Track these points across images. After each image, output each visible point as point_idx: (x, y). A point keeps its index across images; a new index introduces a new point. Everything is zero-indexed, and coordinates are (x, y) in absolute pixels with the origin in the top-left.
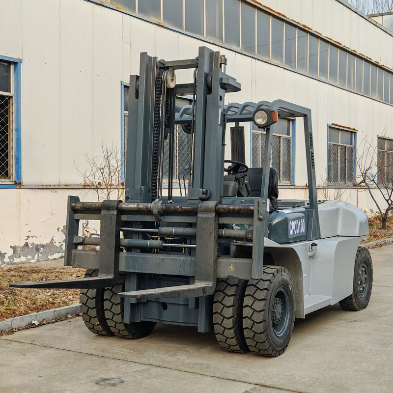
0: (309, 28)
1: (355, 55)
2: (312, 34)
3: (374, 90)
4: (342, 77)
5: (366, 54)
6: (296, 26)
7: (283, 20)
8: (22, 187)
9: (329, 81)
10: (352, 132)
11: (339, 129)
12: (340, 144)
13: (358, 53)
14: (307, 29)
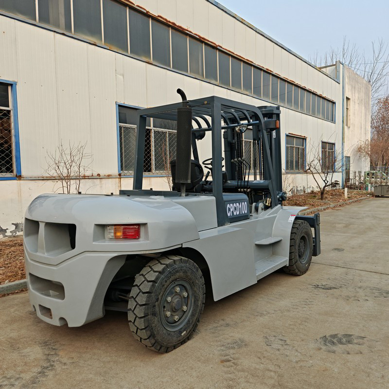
0: (271, 71)
1: (305, 90)
2: (273, 75)
3: (319, 112)
4: (296, 103)
5: (313, 89)
6: (261, 69)
7: (252, 65)
8: (22, 179)
9: (286, 106)
10: (303, 139)
11: (294, 137)
12: (295, 146)
13: (307, 88)
14: (269, 71)
